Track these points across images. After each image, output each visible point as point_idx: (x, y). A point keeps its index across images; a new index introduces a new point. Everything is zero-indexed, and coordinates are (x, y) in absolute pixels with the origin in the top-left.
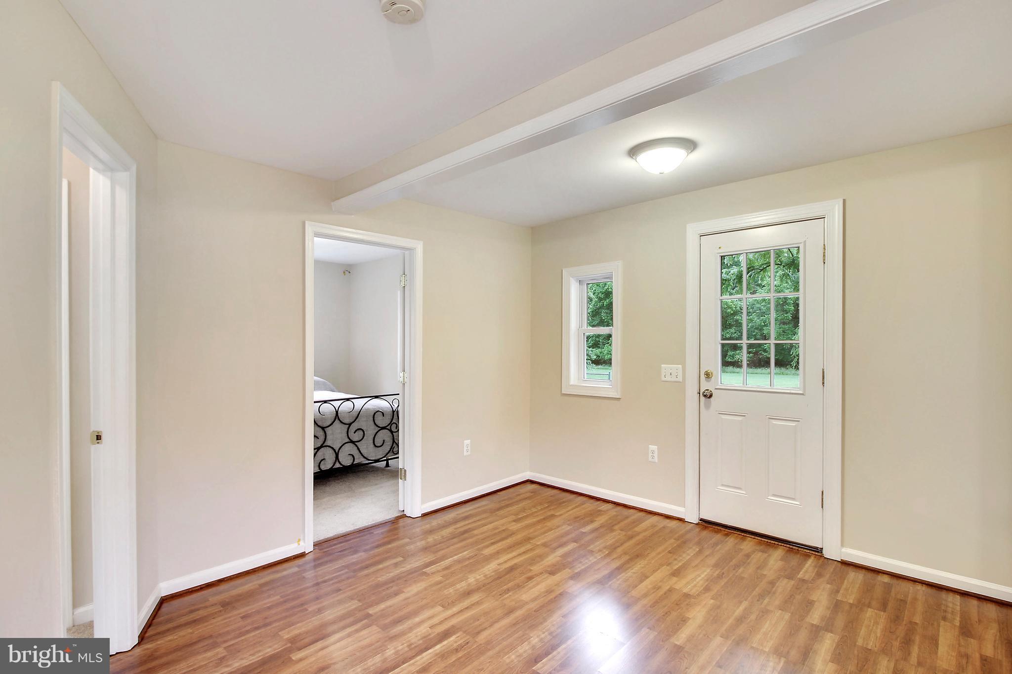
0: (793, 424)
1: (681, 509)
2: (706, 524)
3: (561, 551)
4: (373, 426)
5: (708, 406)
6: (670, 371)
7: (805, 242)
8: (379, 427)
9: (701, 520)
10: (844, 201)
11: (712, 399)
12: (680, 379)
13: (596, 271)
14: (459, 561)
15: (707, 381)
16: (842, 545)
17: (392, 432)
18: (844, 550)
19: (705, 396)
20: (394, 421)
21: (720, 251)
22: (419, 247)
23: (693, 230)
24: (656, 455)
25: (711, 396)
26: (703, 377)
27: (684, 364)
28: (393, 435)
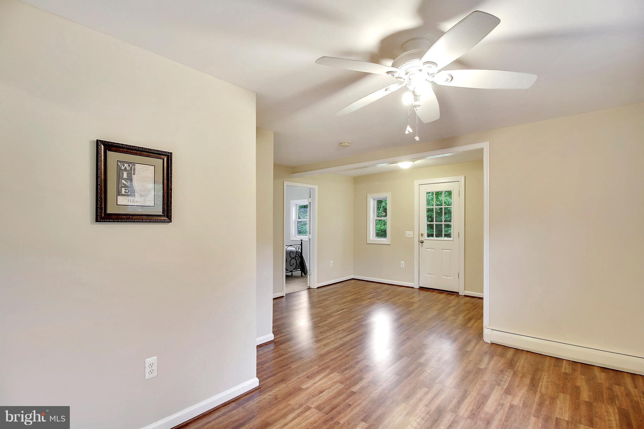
0: (450, 251)
1: (413, 284)
2: (421, 288)
3: (371, 295)
4: (290, 257)
5: (422, 246)
6: (409, 234)
7: (453, 189)
8: (291, 258)
9: (420, 287)
10: (465, 176)
11: (423, 243)
12: (412, 236)
13: (380, 196)
14: (338, 297)
15: (422, 237)
16: (465, 290)
17: (296, 260)
18: (465, 292)
19: (421, 242)
20: (297, 256)
21: (426, 191)
22: (316, 187)
23: (417, 183)
24: (404, 265)
25: (423, 242)
26: (420, 235)
27: (413, 231)
28: (297, 262)
